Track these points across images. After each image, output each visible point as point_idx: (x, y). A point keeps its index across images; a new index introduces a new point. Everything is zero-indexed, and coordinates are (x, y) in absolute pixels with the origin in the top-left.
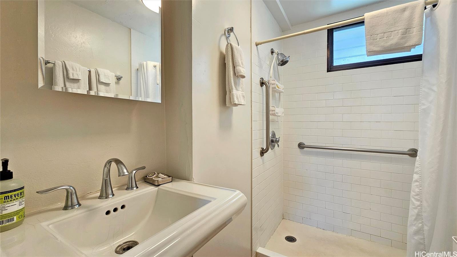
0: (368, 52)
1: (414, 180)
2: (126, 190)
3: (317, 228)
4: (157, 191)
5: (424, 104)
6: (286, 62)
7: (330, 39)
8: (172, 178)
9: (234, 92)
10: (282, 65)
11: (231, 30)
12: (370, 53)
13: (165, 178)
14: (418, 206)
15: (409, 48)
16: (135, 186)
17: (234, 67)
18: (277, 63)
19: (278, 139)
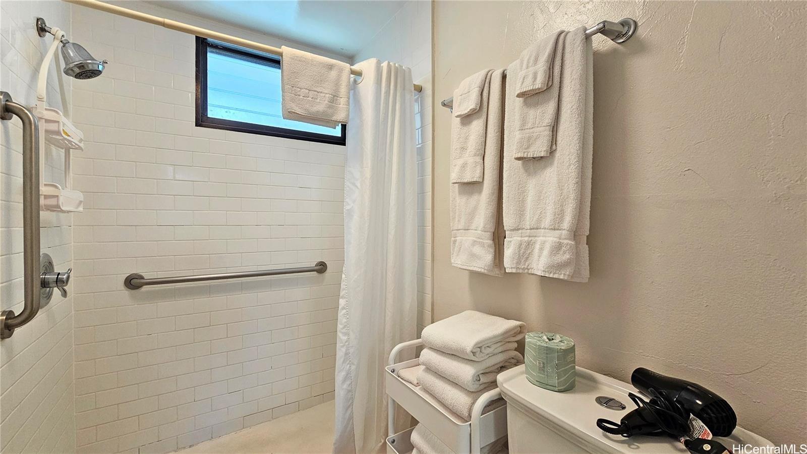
0: (287, 112)
3: (175, 451)
5: (349, 204)
7: (201, 63)
10: (78, 76)
14: (346, 342)
18: (63, 65)
19: (68, 277)
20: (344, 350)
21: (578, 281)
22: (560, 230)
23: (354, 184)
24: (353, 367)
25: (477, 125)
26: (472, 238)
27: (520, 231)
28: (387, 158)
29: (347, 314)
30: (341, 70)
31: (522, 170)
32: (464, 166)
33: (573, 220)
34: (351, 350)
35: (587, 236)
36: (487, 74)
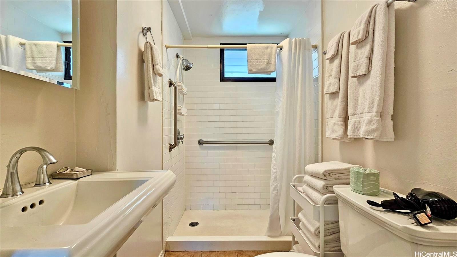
0: (249, 71)
1: (273, 156)
2: (35, 186)
3: (213, 210)
4: (76, 184)
5: (277, 109)
6: (190, 68)
7: (222, 55)
8: (92, 171)
9: (153, 88)
10: (186, 70)
11: (149, 29)
12: (250, 72)
13: (84, 171)
14: (275, 172)
15: (269, 73)
16: (48, 182)
17: (153, 66)
18: (182, 67)
19: (183, 137)
20: (274, 176)
21: (385, 140)
22: (372, 112)
23: (280, 100)
24: (278, 185)
25: (337, 62)
26: (334, 122)
27: (356, 115)
28: (296, 85)
29: (276, 160)
30: (272, 47)
31: (357, 83)
32: (330, 85)
33: (378, 107)
34: (278, 177)
35: (392, 115)
36: (342, 34)
